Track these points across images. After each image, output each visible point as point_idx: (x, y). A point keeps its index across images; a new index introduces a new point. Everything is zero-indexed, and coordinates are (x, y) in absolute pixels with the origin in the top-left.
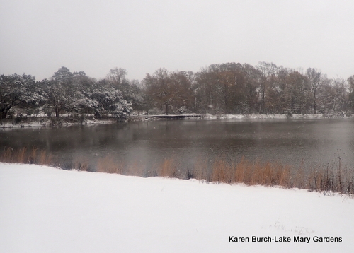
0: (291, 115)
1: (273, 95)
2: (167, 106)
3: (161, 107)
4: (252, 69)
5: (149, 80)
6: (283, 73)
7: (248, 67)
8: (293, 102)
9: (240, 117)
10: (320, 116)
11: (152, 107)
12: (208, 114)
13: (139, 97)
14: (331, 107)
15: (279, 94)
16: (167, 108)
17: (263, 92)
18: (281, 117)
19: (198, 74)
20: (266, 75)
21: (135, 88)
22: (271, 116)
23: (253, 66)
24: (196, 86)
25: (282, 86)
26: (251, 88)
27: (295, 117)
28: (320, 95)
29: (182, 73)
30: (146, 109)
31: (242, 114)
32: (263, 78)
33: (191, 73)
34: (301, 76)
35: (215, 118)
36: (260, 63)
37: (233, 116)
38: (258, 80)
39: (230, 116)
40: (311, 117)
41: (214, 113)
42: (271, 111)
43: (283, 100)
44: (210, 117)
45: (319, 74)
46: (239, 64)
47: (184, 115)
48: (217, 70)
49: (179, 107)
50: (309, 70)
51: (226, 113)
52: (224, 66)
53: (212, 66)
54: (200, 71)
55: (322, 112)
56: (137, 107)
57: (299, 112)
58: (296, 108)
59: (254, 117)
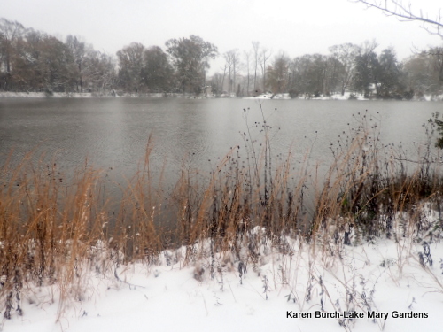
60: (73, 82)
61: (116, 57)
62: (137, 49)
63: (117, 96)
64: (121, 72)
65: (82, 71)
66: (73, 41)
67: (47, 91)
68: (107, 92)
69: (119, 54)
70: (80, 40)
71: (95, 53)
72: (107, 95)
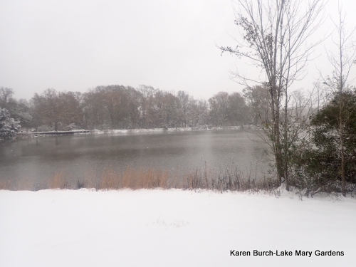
0: (167, 129)
1: (152, 113)
2: (56, 123)
3: (50, 124)
4: (133, 90)
5: (38, 99)
6: (159, 95)
7: (130, 90)
8: (168, 118)
9: (124, 132)
10: (189, 129)
11: (41, 124)
12: (96, 130)
13: (27, 115)
14: (197, 121)
15: (157, 112)
16: (56, 125)
17: (144, 109)
18: (158, 131)
19: (85, 94)
20: (146, 96)
21: (23, 106)
22: (151, 130)
23: (135, 88)
24: (84, 105)
25: (159, 105)
26: (134, 107)
27: (170, 130)
28: (188, 112)
29: (70, 93)
30: (35, 126)
31: (127, 128)
32: (144, 99)
33: (79, 93)
34: (174, 97)
35: (102, 133)
36: (140, 85)
37: (119, 131)
38: (139, 100)
39: (116, 131)
40: (182, 130)
41: (101, 129)
42: (151, 126)
43: (161, 117)
44: (98, 132)
45: (187, 96)
46: (122, 86)
47: (73, 131)
48: (103, 91)
49: (68, 124)
50: (180, 92)
51: (112, 129)
52: (109, 87)
53: (99, 88)
54: (88, 92)
55: (190, 126)
56: (25, 124)
57: (173, 126)
58: (171, 122)
59: (137, 131)
60: (180, 121)
61: (208, 103)
62: (223, 96)
63: (208, 129)
64: (211, 113)
65: (186, 114)
66: (182, 95)
67: (165, 128)
68: (201, 126)
69: (210, 100)
70: (186, 94)
71: (195, 101)
72: (201, 129)
